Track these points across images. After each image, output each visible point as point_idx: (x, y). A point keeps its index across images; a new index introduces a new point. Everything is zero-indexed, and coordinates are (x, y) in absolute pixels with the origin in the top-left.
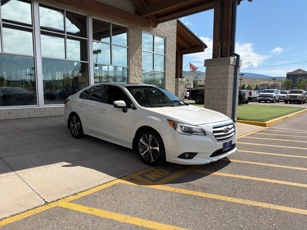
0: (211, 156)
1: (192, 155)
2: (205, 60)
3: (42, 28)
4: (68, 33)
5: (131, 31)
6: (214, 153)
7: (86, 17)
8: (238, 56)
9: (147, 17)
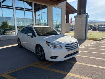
0: (64, 58)
1: (56, 57)
2: (75, 16)
3: (16, 7)
4: (25, 9)
5: (48, 7)
6: (66, 56)
7: (32, 3)
8: (87, 14)
9: (54, 1)
